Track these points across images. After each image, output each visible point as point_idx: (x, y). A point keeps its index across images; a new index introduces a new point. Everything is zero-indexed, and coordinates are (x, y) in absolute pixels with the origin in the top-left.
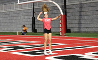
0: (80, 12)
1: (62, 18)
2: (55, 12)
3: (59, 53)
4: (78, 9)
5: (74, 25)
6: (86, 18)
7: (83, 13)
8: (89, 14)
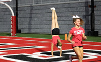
0: (31, 14)
1: (14, 19)
2: (7, 13)
3: (9, 52)
4: (28, 12)
5: (25, 26)
6: (35, 20)
7: (33, 15)
8: (39, 16)
